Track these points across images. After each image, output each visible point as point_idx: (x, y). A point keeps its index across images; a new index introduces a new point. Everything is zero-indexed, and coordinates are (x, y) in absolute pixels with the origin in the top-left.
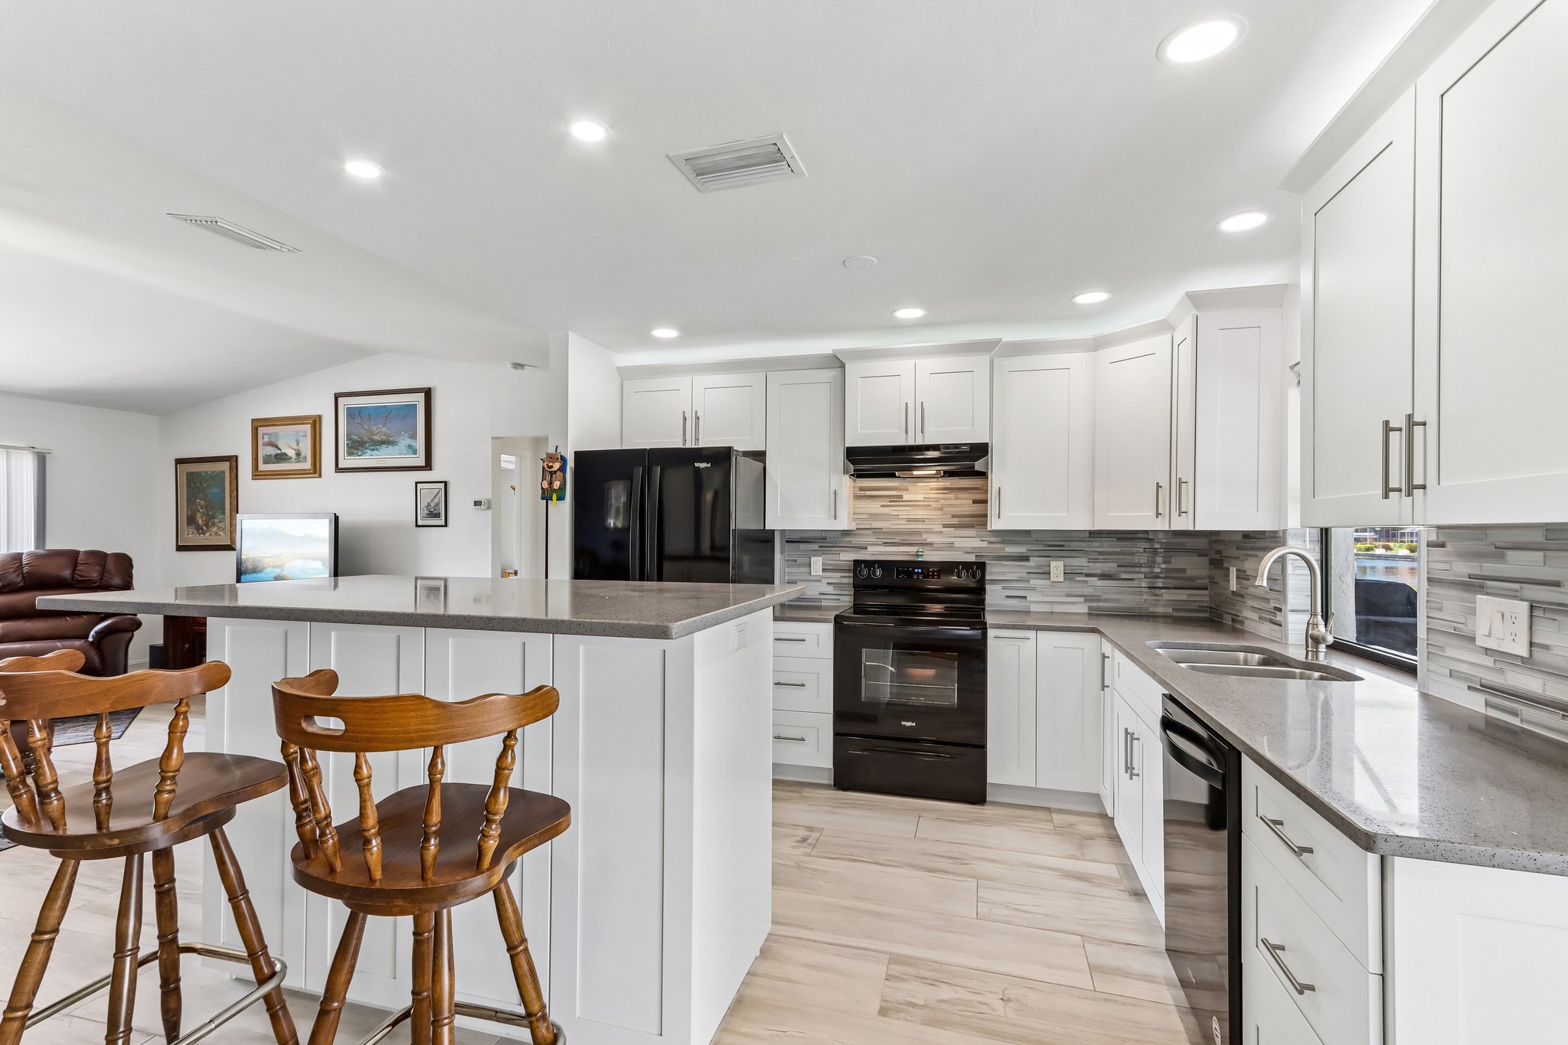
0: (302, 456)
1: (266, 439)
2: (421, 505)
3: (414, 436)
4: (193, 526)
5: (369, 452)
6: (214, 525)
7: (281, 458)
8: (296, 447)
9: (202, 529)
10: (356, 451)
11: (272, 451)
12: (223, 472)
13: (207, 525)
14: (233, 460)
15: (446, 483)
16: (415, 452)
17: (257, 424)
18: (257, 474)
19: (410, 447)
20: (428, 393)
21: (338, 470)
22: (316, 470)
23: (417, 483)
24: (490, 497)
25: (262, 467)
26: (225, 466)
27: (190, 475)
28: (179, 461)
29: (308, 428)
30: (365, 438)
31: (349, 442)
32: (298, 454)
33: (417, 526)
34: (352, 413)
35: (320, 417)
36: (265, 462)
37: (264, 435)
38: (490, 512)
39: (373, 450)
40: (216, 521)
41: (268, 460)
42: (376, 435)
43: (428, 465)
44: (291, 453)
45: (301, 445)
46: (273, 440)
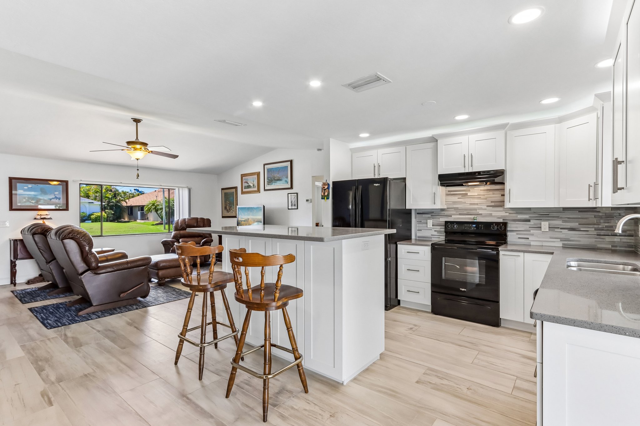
1: (245, 181)
2: (290, 201)
3: (287, 177)
4: (226, 210)
5: (274, 183)
6: (231, 209)
7: (249, 187)
8: (253, 183)
9: (228, 211)
10: (270, 183)
11: (246, 185)
12: (234, 192)
13: (229, 210)
14: (236, 188)
15: (297, 193)
16: (287, 183)
17: (243, 176)
18: (243, 193)
19: (286, 181)
20: (291, 162)
21: (265, 190)
22: (259, 191)
23: (288, 194)
24: (311, 198)
25: (244, 190)
26: (234, 190)
27: (225, 193)
28: (222, 189)
29: (256, 176)
30: (273, 179)
31: (268, 180)
32: (254, 185)
33: (288, 209)
34: (269, 170)
35: (260, 172)
36: (245, 189)
37: (244, 179)
38: (311, 203)
39: (275, 183)
40: (232, 208)
41: (245, 187)
42: (276, 177)
43: (292, 187)
44: (252, 185)
46: (247, 181)
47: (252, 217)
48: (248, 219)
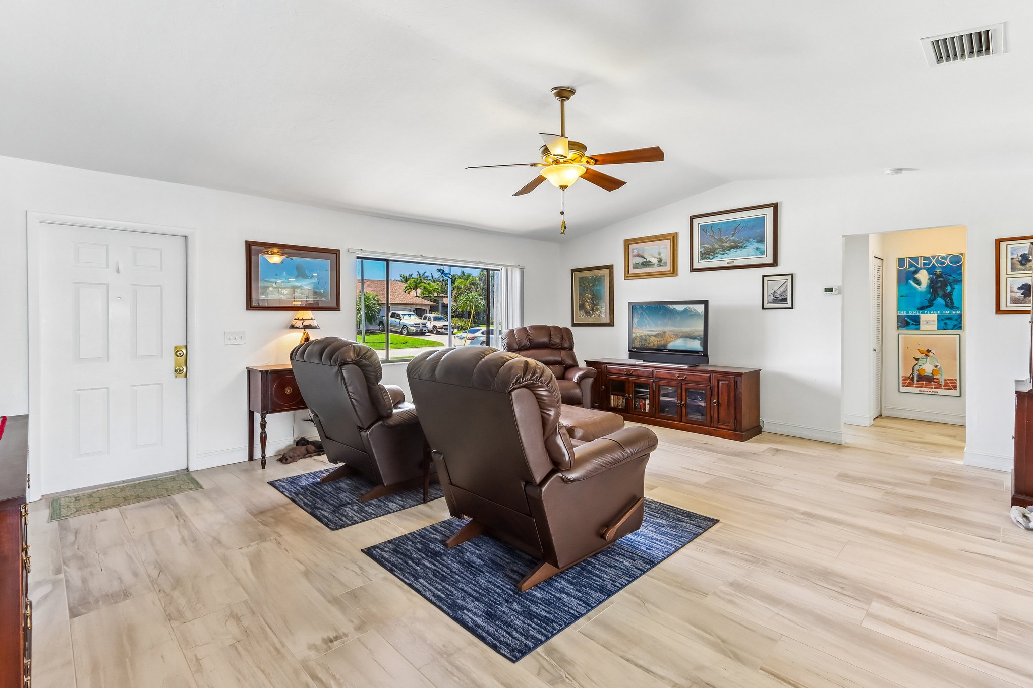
0: (663, 262)
1: (635, 252)
2: (769, 291)
3: (761, 241)
4: (583, 311)
5: (720, 256)
6: (597, 310)
7: (647, 264)
8: (658, 257)
9: (589, 313)
10: (708, 256)
11: (640, 260)
12: (604, 276)
13: (592, 310)
14: (610, 268)
15: (792, 275)
16: (762, 253)
17: (627, 243)
18: (628, 276)
19: (757, 249)
20: (775, 206)
21: (693, 270)
22: (674, 272)
23: (764, 276)
24: (840, 284)
25: (632, 271)
26: (607, 271)
27: (582, 280)
28: (573, 271)
29: (668, 243)
30: (716, 246)
31: (702, 250)
32: (660, 261)
33: (763, 309)
34: (703, 229)
35: (677, 234)
36: (634, 268)
37: (633, 250)
38: (840, 296)
39: (723, 254)
40: (599, 307)
41: (636, 266)
42: (726, 243)
43: (775, 263)
44: (654, 261)
45: (662, 254)
46: (640, 252)
47: (672, 329)
48: (665, 332)
